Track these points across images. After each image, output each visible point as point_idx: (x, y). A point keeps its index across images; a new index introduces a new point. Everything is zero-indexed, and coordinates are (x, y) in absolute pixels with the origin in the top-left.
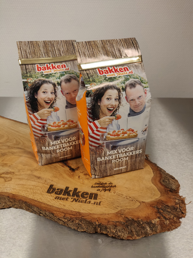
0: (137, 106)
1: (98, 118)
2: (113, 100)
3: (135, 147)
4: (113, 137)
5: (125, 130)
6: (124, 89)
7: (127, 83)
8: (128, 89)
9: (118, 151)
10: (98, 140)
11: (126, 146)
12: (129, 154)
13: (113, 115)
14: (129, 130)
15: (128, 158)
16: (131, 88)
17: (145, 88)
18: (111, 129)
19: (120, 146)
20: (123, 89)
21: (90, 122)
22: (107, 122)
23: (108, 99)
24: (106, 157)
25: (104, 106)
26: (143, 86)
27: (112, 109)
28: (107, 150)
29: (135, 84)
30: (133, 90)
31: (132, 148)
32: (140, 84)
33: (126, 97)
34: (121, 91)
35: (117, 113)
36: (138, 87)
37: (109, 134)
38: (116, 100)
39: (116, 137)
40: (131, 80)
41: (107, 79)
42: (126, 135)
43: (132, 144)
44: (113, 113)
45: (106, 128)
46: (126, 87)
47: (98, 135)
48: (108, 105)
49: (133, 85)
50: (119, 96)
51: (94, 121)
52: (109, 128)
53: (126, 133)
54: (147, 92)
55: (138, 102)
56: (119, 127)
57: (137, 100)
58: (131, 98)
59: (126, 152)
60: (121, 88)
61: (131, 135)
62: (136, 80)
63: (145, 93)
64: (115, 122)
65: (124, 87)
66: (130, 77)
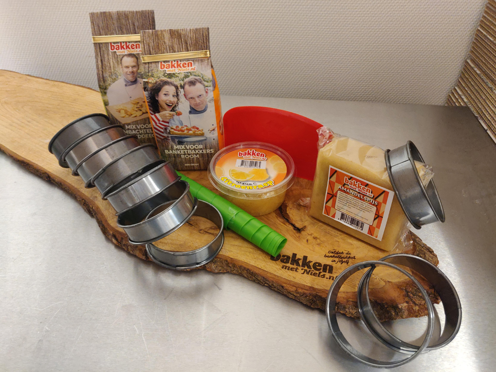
0: (197, 105)
1: (159, 112)
2: (171, 96)
3: (204, 145)
4: (177, 132)
5: (189, 127)
6: (183, 87)
7: (187, 80)
8: (187, 87)
9: (185, 147)
10: (162, 132)
11: (194, 143)
12: (199, 152)
13: (173, 110)
14: (194, 127)
15: (198, 155)
16: (190, 86)
17: (207, 87)
18: (174, 124)
19: (187, 142)
20: (181, 86)
21: (152, 114)
22: (168, 116)
23: (166, 95)
24: (174, 151)
25: (163, 101)
26: (204, 85)
27: (171, 104)
28: (173, 144)
29: (195, 82)
30: (192, 88)
31: (201, 146)
32: (200, 82)
33: (185, 95)
34: (179, 88)
35: (177, 109)
36: (198, 85)
37: (172, 128)
38: (173, 96)
39: (180, 132)
40: (191, 78)
41: (166, 74)
42: (191, 132)
43: (199, 142)
44: (173, 109)
45: (168, 123)
46: (184, 85)
47: (162, 128)
48: (167, 100)
49: (192, 83)
50: (177, 93)
51: (155, 113)
52: (171, 123)
53: (191, 130)
54: (209, 91)
55: (198, 100)
56: (181, 123)
57: (197, 99)
58: (190, 96)
59: (195, 149)
60: (179, 85)
61: (196, 132)
62: (197, 78)
63: (207, 92)
64: (176, 117)
65: (182, 85)
66: (191, 74)
